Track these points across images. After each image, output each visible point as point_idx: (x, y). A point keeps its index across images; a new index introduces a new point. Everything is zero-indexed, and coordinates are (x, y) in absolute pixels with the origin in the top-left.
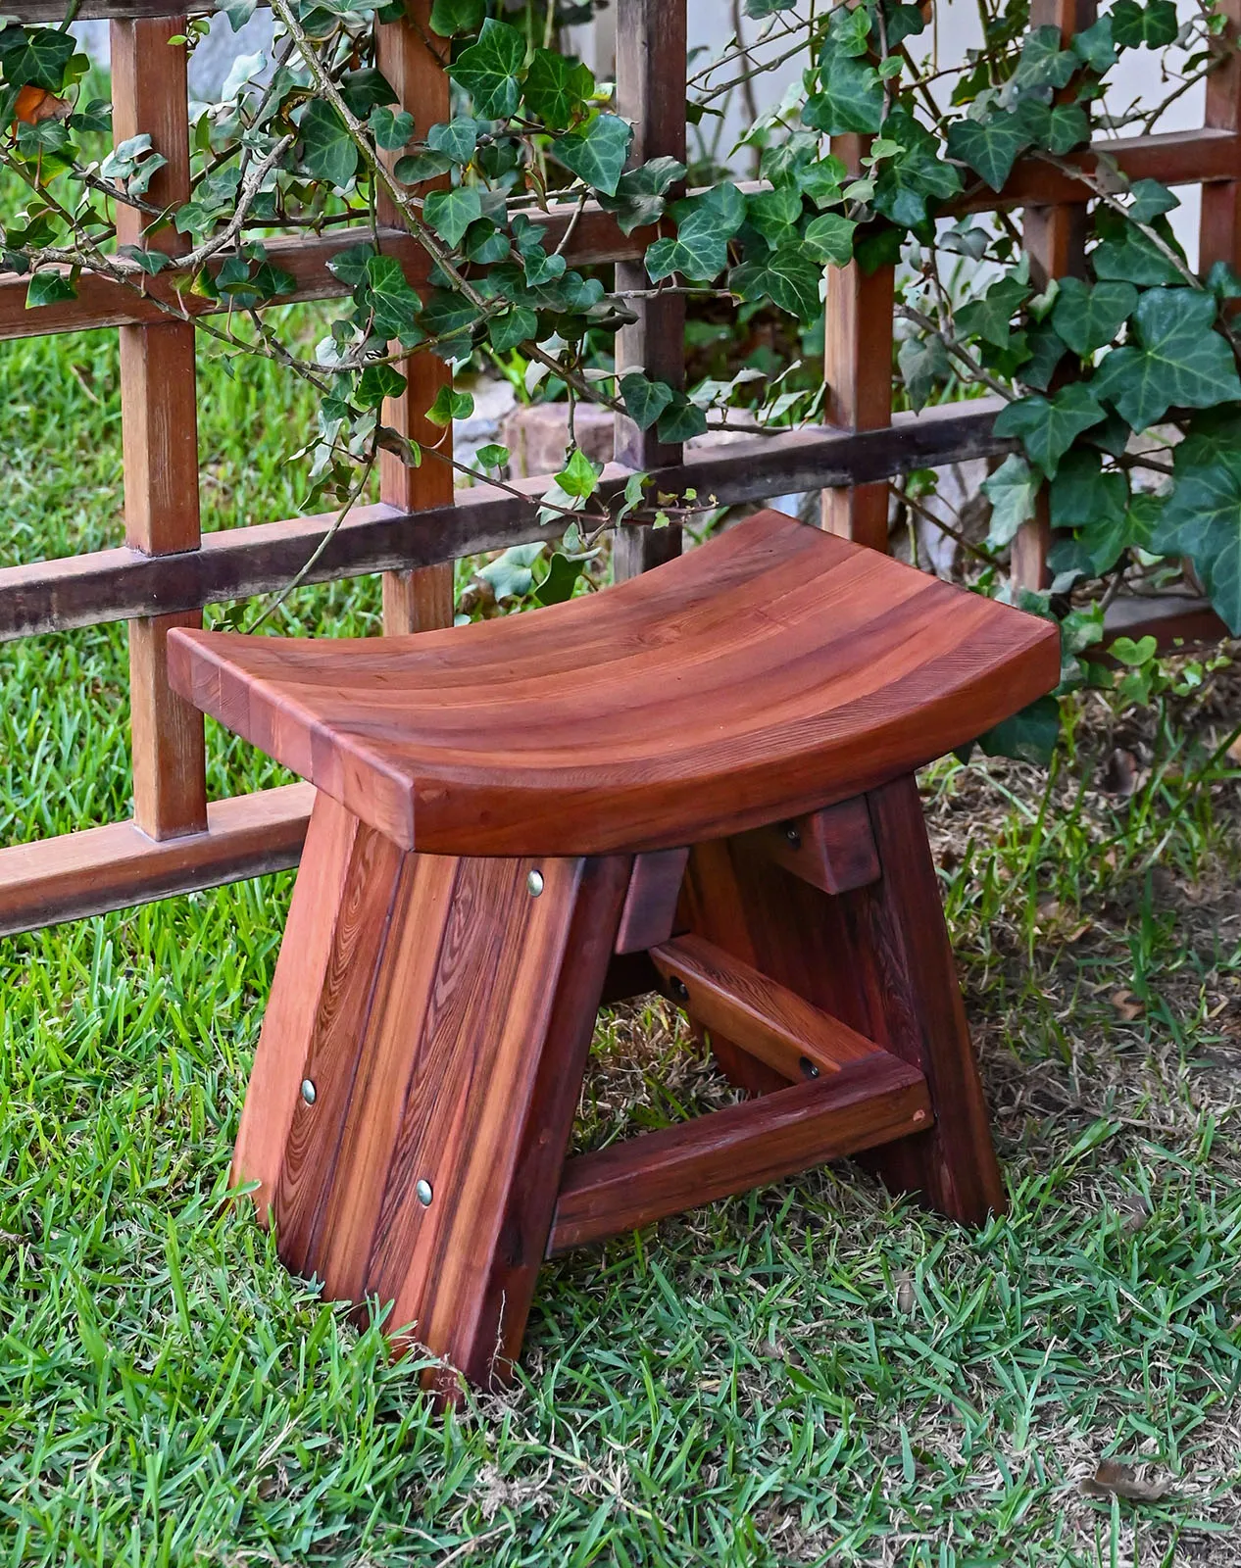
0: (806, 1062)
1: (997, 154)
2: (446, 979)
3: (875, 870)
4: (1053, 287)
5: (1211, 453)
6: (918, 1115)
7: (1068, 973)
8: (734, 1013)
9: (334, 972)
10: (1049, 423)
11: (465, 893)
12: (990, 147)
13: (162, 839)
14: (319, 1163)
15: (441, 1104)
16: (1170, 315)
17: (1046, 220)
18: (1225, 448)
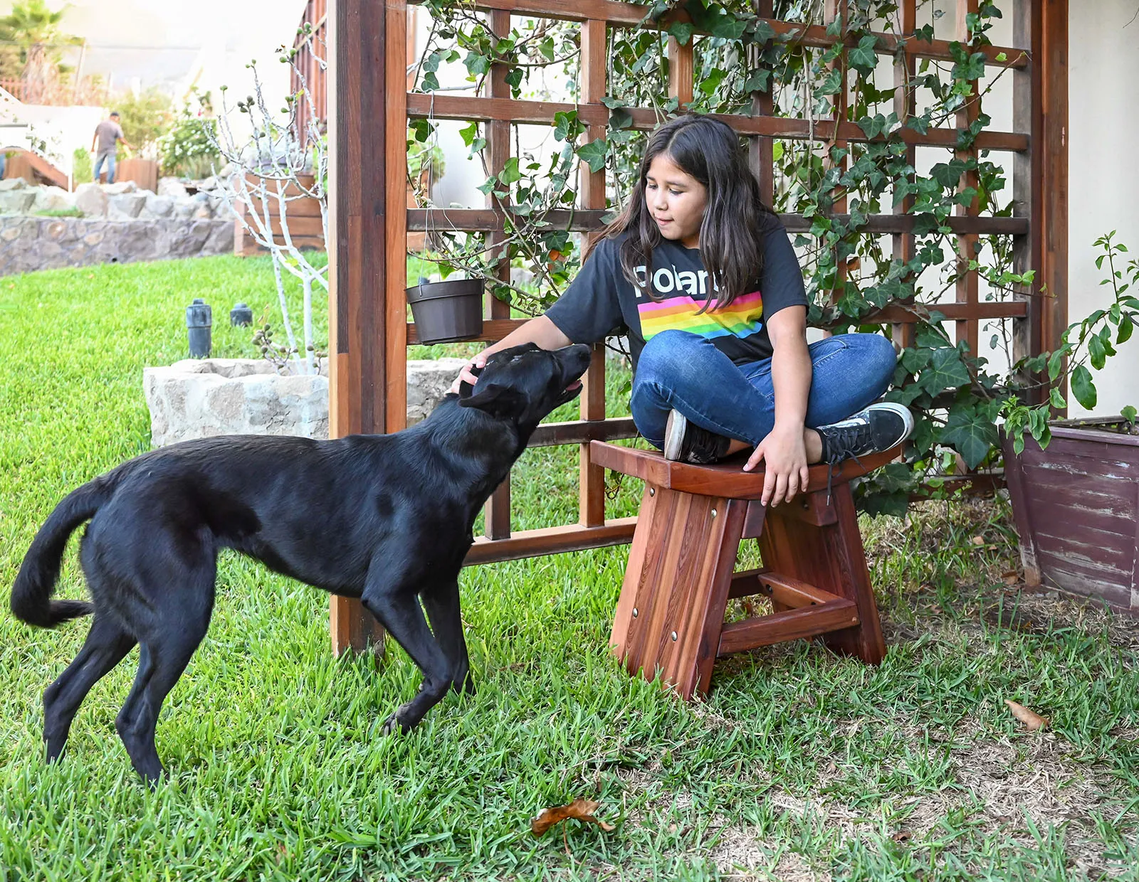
2: (683, 558)
4: (903, 351)
6: (854, 619)
7: (914, 602)
8: (788, 592)
11: (690, 525)
13: (588, 526)
14: (638, 638)
15: (681, 603)
16: (945, 358)
17: (900, 328)
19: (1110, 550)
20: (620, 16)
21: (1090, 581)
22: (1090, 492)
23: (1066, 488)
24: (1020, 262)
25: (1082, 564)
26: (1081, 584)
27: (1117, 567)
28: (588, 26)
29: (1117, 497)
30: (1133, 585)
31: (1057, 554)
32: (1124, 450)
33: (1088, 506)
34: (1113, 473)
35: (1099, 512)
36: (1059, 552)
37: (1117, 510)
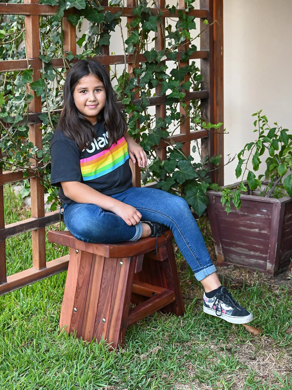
0: (154, 293)
1: (157, 139)
2: (103, 284)
3: (167, 256)
4: (163, 162)
5: (191, 187)
6: (174, 298)
9: (78, 288)
10: (165, 185)
11: (106, 268)
12: (156, 138)
13: (40, 270)
14: (79, 322)
15: (106, 305)
16: (183, 164)
17: (161, 150)
18: (192, 186)
19: (257, 246)
20: (45, 12)
21: (248, 260)
22: (248, 222)
23: (237, 220)
24: (204, 111)
25: (244, 252)
26: (244, 261)
27: (260, 253)
28: (31, 19)
29: (261, 224)
30: (268, 261)
31: (232, 249)
32: (264, 204)
33: (247, 228)
34: (259, 214)
35: (253, 230)
36: (233, 247)
37: (261, 229)
